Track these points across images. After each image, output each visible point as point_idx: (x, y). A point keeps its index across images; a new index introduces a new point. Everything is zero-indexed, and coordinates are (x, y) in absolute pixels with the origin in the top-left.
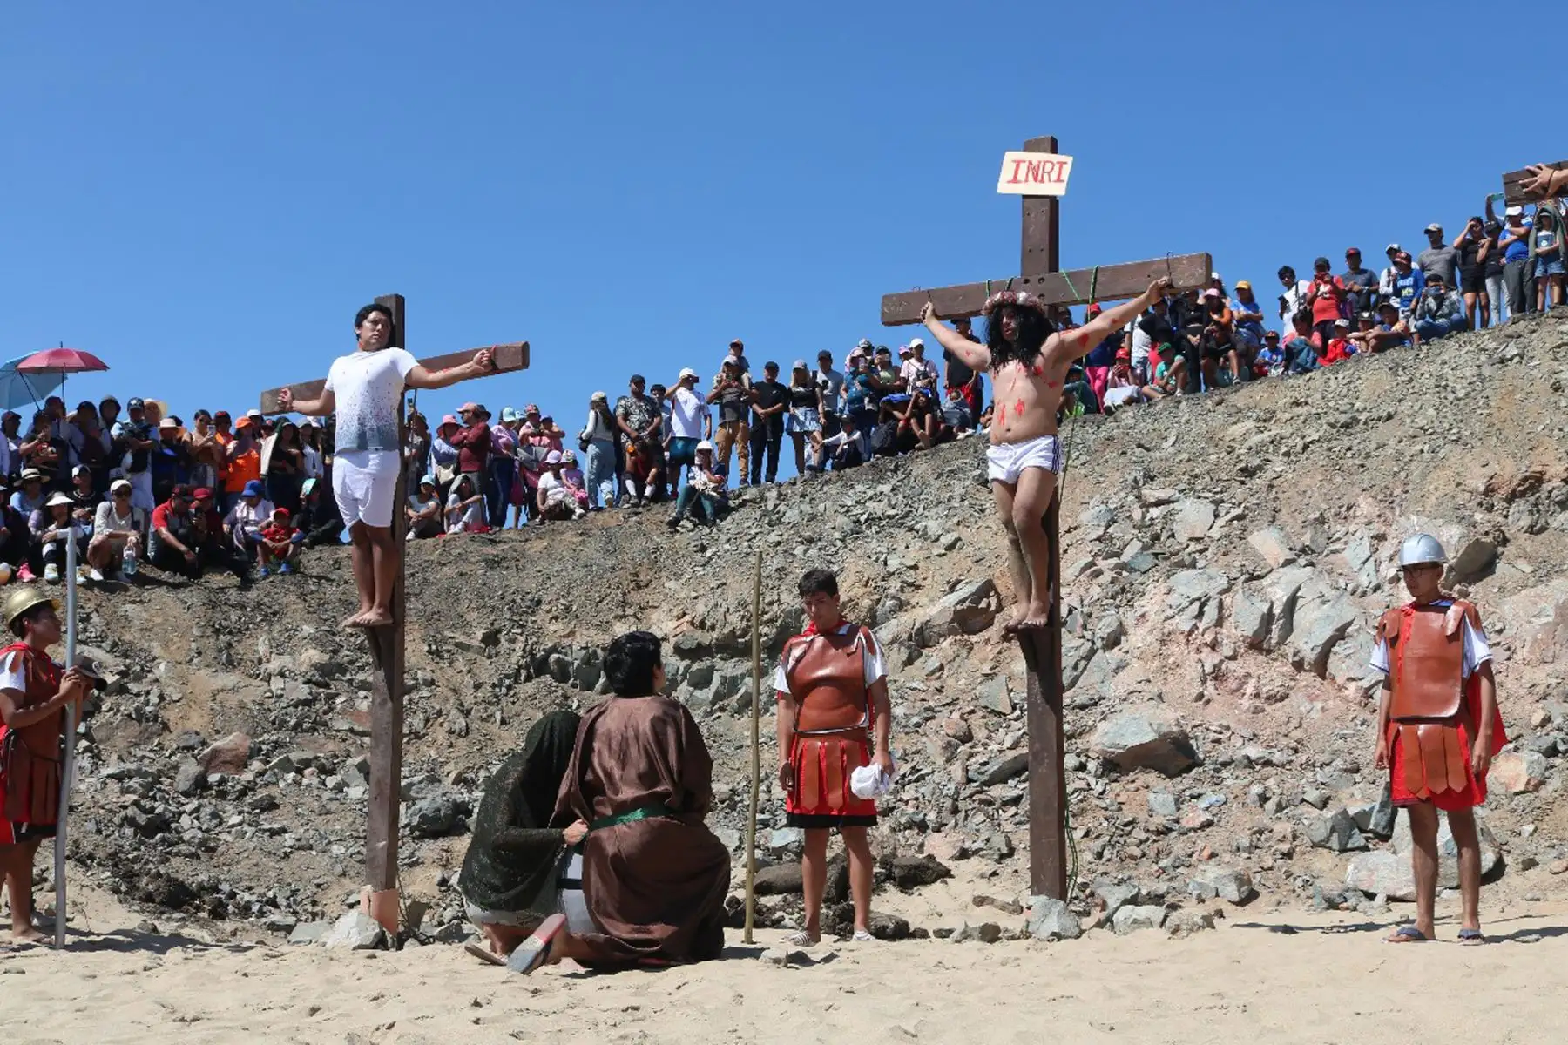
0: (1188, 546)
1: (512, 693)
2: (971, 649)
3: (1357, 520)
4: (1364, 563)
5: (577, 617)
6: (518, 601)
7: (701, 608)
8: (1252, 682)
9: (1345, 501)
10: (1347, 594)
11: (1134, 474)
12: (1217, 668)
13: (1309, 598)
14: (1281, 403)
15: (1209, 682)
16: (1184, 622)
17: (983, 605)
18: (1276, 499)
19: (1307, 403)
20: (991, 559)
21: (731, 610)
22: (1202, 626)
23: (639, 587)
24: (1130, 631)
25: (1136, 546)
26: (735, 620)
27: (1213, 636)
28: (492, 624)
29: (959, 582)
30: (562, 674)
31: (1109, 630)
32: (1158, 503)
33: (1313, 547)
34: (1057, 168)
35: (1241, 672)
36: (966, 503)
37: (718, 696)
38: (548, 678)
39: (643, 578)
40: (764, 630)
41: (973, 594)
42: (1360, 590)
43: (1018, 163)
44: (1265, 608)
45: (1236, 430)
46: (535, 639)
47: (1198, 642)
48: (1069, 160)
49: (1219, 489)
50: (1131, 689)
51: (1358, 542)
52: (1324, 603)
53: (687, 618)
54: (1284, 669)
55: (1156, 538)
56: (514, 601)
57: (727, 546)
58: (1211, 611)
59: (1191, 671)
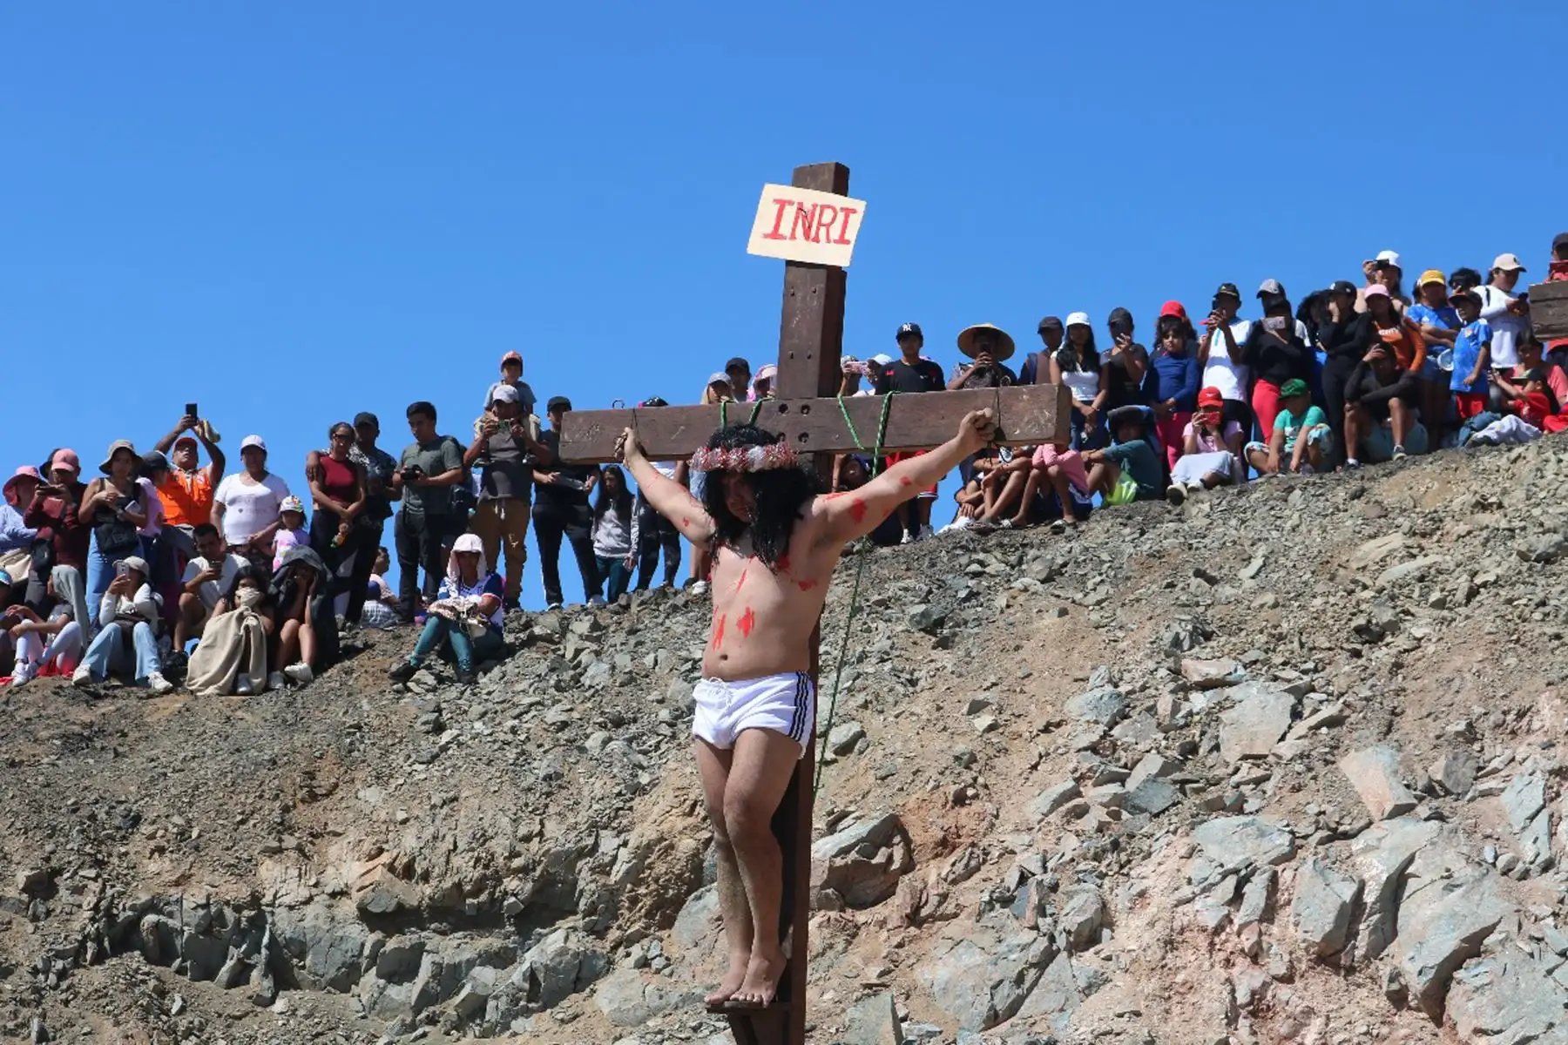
0: (1237, 770)
1: (64, 985)
2: (854, 936)
3: (1531, 739)
4: (1532, 818)
5: (197, 848)
6: (102, 816)
7: (410, 841)
8: (1317, 1024)
9: (1515, 703)
10: (1495, 873)
11: (1176, 628)
12: (1257, 996)
13: (1427, 878)
14: (1456, 505)
15: (1241, 1021)
16: (1208, 912)
17: (879, 859)
18: (1400, 691)
19: (1500, 506)
20: (905, 776)
21: (462, 845)
22: (1238, 920)
23: (313, 797)
24: (1121, 919)
25: (1153, 764)
26: (465, 867)
27: (1254, 938)
28: (48, 859)
29: (844, 815)
30: (162, 949)
31: (1081, 919)
32: (1206, 686)
33: (1448, 785)
34: (841, 216)
35: (1297, 1006)
36: (888, 666)
37: (426, 998)
38: (135, 959)
39: (323, 781)
40: (511, 884)
41: (862, 840)
42: (1520, 867)
43: (782, 204)
44: (1348, 892)
45: (1372, 550)
46: (119, 888)
47: (1229, 947)
48: (860, 206)
49: (1311, 665)
50: (1104, 1027)
51: (1527, 779)
52: (1450, 888)
53: (385, 858)
54: (1372, 1004)
55: (1191, 749)
56: (93, 817)
57: (478, 725)
58: (1255, 893)
59: (1213, 1000)
